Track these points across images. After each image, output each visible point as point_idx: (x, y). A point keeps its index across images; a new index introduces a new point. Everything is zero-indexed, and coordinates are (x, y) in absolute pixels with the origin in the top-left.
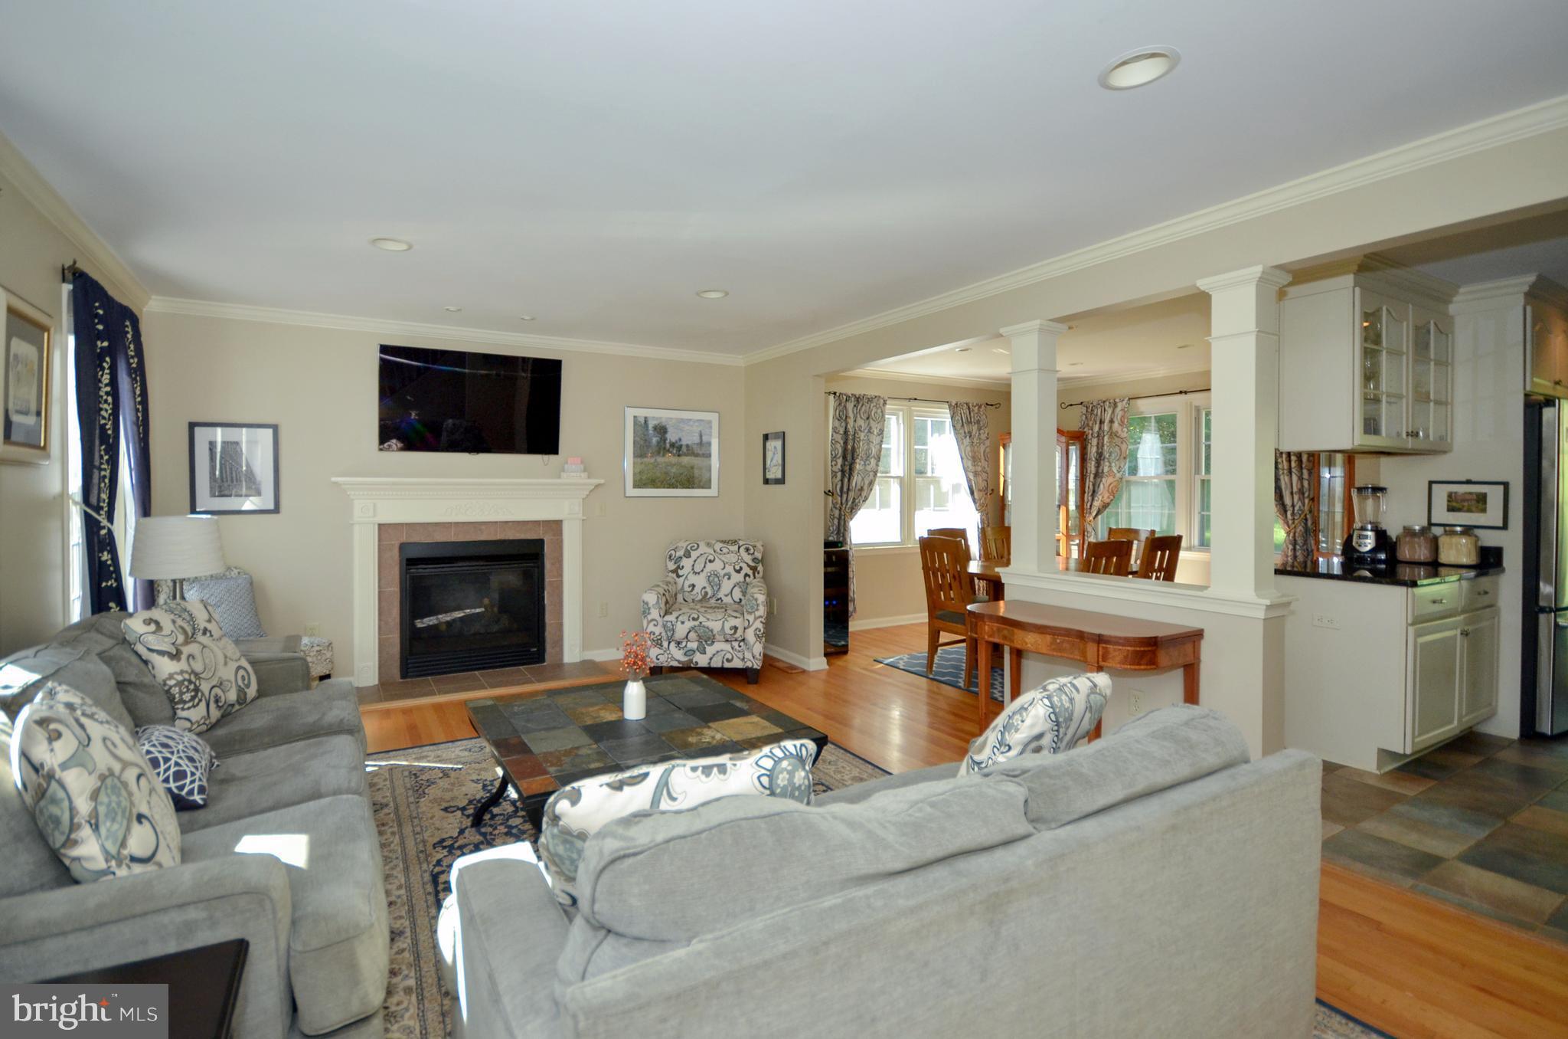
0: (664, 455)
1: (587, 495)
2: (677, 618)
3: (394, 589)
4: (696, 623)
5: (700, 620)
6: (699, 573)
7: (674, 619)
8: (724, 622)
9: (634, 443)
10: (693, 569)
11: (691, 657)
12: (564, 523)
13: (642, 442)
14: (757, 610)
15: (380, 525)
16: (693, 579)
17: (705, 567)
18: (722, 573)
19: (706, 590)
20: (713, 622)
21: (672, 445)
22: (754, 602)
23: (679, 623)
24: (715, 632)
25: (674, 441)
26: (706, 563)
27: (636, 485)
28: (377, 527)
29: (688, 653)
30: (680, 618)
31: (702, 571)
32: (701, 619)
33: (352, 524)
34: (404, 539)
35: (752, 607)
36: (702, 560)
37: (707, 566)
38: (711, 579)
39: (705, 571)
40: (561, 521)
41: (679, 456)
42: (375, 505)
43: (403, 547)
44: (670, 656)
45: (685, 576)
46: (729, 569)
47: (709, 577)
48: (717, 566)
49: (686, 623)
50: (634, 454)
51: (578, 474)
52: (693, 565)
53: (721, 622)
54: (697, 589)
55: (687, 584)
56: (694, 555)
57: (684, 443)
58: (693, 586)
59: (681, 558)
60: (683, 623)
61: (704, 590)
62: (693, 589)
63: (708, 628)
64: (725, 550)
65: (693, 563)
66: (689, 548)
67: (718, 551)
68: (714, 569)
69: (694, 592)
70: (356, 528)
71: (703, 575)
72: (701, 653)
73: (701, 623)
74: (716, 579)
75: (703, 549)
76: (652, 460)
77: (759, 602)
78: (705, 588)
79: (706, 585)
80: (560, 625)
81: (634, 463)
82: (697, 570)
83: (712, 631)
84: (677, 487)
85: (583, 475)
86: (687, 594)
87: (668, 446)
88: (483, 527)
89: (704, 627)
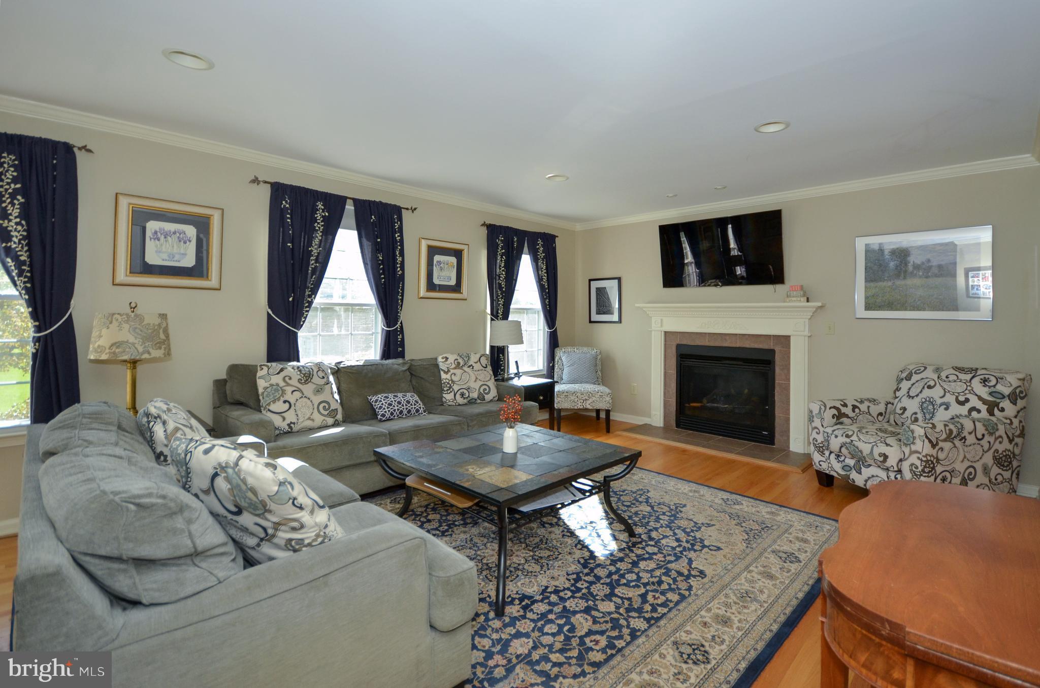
0: (905, 278)
1: (812, 316)
2: (833, 431)
3: (673, 372)
4: (848, 440)
5: (851, 439)
6: (913, 397)
7: (830, 432)
8: (873, 446)
9: (866, 269)
10: (908, 392)
11: (848, 473)
12: (791, 337)
13: (876, 268)
14: (913, 443)
15: (666, 333)
16: (906, 402)
17: (921, 392)
18: (939, 401)
19: (917, 416)
20: (864, 444)
21: (917, 267)
22: (910, 433)
23: (833, 436)
24: (865, 454)
25: (919, 262)
26: (923, 388)
27: (868, 307)
28: (663, 333)
29: (845, 468)
30: (835, 433)
31: (917, 396)
32: (854, 438)
33: (651, 331)
34: (679, 342)
35: (908, 439)
36: (921, 384)
37: (924, 391)
38: (925, 405)
39: (921, 396)
40: (790, 336)
41: (927, 277)
42: (662, 320)
43: (679, 346)
44: (830, 466)
45: (899, 398)
46: (950, 399)
47: (923, 403)
48: (936, 393)
49: (839, 437)
50: (866, 278)
51: (799, 299)
52: (910, 389)
53: (870, 445)
54: (908, 414)
55: (900, 405)
56: (915, 378)
57: (935, 263)
58: (904, 409)
59: (903, 379)
60: (836, 437)
61: (914, 416)
62: (903, 413)
63: (857, 448)
64: (952, 378)
65: (910, 386)
66: (913, 371)
67: (944, 378)
68: (930, 396)
69: (904, 416)
70: (653, 333)
71: (917, 400)
72: (857, 472)
73: (852, 441)
74: (930, 407)
75: (930, 374)
76: (890, 284)
77: (916, 434)
78: (916, 413)
79: (918, 411)
80: (787, 420)
81: (866, 287)
82: (911, 394)
83: (861, 452)
84: (924, 310)
85: (802, 299)
86: (897, 416)
87: (910, 268)
88: (727, 338)
89: (854, 445)
